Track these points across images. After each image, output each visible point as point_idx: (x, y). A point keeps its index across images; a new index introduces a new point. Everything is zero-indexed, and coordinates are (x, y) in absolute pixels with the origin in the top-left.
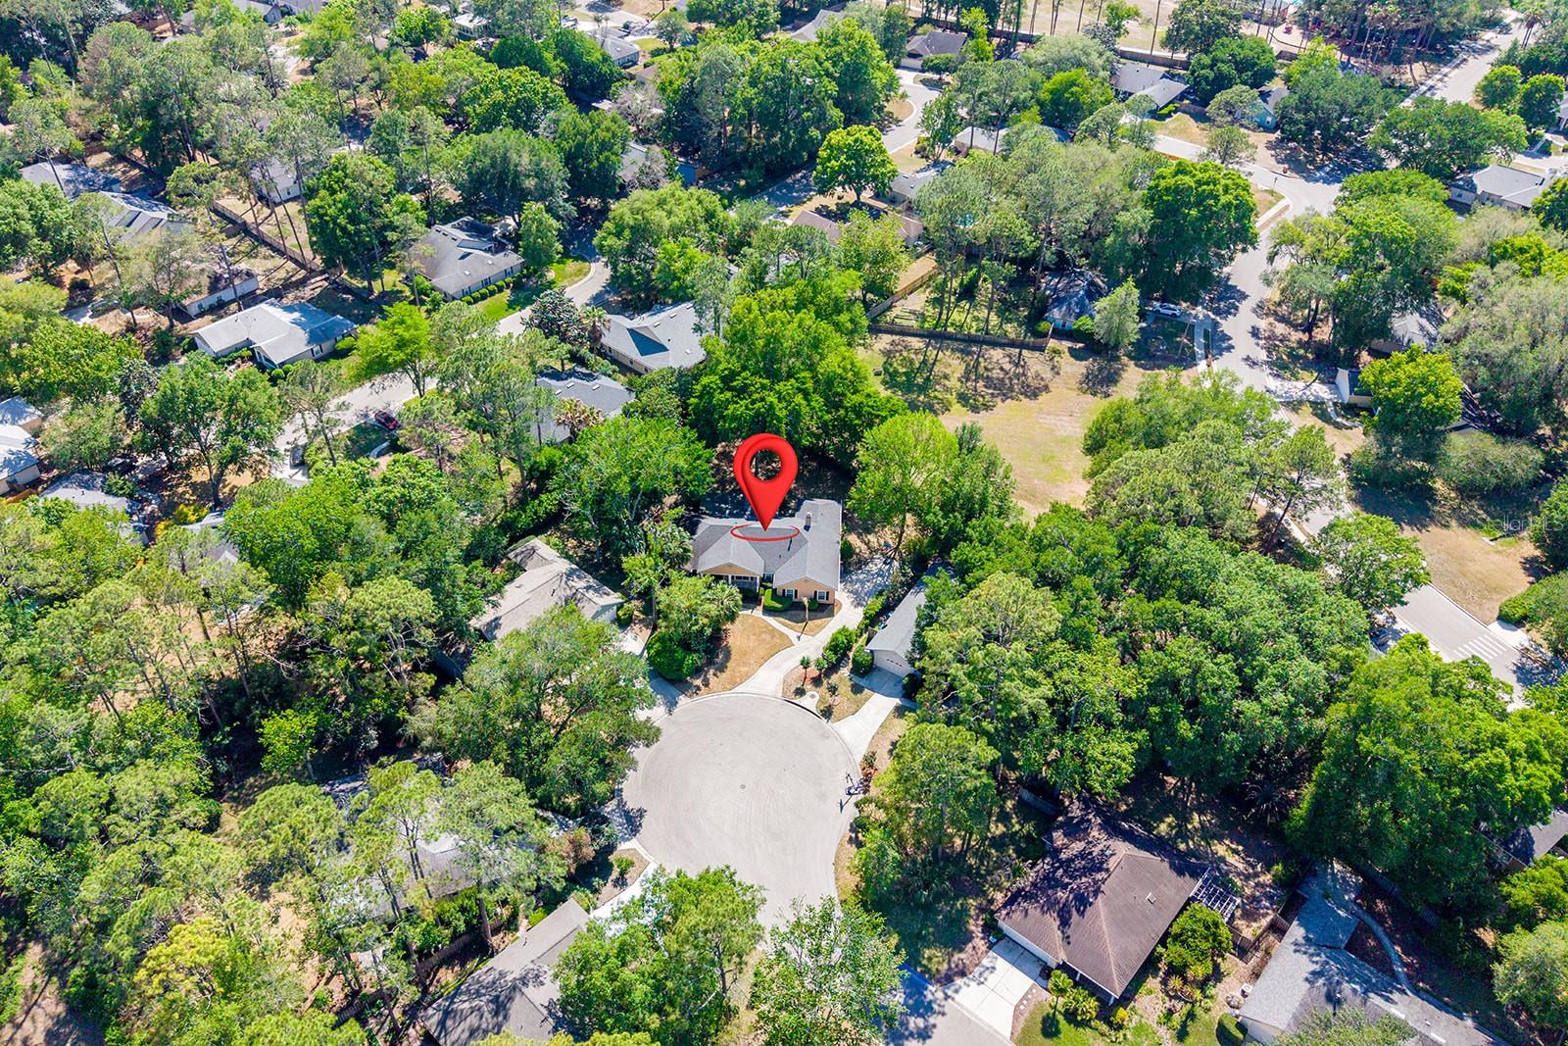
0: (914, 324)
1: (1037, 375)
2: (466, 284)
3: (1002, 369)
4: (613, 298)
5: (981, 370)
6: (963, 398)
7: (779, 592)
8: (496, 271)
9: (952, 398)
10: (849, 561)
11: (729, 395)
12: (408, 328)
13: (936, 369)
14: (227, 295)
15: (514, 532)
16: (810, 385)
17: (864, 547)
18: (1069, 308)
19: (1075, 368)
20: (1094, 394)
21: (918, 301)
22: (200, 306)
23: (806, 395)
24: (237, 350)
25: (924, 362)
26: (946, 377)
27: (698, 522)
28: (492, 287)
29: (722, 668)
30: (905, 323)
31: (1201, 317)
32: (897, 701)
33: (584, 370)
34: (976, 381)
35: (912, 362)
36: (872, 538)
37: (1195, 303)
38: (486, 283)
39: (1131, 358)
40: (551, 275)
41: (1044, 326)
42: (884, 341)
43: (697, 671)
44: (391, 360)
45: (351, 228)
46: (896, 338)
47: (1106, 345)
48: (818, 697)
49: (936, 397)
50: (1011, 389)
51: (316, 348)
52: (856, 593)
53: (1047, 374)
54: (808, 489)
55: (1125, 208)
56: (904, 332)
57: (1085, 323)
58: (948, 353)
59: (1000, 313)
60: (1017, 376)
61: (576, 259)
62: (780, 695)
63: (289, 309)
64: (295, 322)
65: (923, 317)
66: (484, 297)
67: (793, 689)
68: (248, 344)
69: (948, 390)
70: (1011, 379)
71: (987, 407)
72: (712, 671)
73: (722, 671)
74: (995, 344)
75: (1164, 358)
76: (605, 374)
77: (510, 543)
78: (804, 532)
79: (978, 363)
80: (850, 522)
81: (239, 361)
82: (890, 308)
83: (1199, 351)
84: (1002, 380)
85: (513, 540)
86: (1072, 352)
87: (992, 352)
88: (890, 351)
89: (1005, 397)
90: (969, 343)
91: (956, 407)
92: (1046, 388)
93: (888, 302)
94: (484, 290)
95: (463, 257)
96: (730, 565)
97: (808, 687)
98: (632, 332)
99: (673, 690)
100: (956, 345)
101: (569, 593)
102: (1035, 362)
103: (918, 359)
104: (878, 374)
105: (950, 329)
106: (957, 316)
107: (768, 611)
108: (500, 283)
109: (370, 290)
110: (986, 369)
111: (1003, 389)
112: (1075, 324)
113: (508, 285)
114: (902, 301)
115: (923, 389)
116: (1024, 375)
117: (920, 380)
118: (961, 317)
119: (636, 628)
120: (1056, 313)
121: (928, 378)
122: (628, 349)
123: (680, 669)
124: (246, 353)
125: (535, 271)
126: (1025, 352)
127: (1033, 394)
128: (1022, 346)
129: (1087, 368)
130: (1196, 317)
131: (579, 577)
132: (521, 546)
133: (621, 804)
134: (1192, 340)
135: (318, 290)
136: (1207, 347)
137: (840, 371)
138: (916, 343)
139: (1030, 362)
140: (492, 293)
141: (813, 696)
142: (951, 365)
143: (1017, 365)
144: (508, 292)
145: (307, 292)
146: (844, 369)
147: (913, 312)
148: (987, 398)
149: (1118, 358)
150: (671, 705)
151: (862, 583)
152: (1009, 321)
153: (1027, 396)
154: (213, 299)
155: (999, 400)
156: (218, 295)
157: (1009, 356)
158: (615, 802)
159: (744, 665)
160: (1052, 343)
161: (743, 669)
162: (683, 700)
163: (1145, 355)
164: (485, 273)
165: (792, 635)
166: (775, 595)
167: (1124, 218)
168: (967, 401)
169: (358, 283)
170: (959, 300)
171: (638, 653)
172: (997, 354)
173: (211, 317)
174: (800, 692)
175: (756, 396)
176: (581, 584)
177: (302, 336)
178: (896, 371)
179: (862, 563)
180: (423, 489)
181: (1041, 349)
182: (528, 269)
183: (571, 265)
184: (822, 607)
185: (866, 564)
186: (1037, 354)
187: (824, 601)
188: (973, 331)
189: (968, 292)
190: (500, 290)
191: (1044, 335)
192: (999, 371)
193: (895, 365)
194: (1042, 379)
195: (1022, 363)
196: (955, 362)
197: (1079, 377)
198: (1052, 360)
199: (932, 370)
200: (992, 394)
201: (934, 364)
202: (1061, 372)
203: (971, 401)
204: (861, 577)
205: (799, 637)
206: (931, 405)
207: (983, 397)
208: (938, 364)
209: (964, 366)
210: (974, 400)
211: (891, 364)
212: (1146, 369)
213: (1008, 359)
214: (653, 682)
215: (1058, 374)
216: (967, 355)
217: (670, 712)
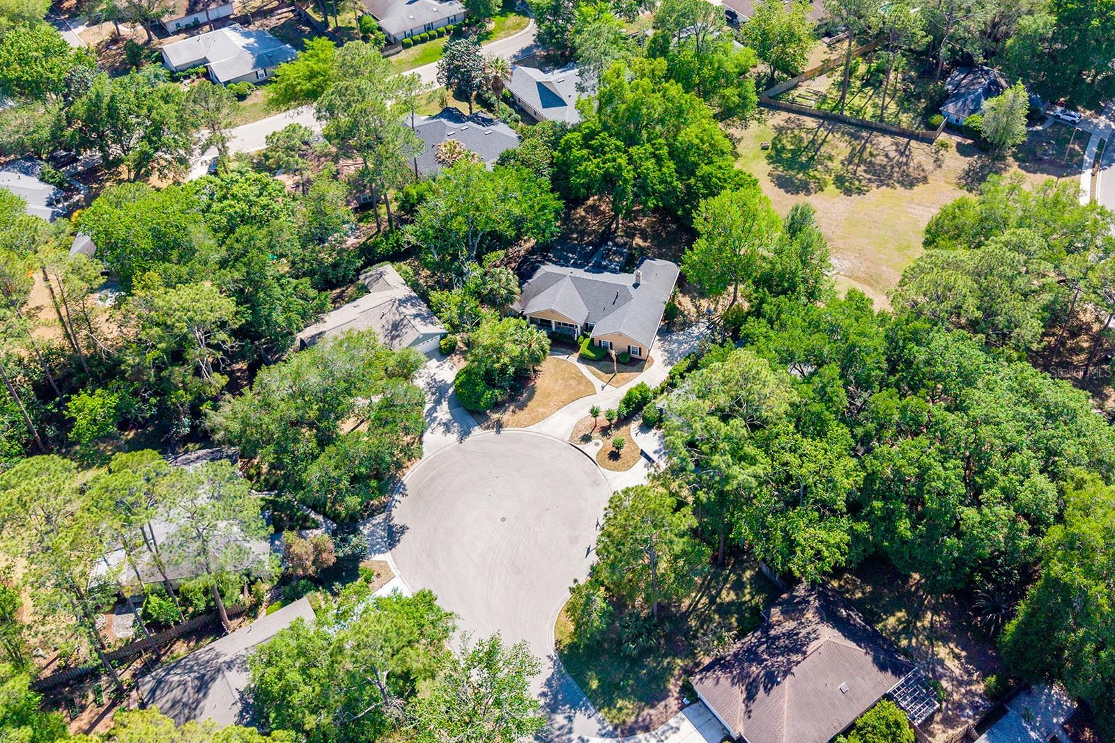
0: (813, 104)
1: (919, 166)
2: (409, 26)
3: (887, 156)
4: (540, 52)
5: (866, 155)
6: (840, 181)
7: (597, 343)
8: (438, 17)
9: (830, 179)
10: (672, 321)
11: (585, 152)
13: (823, 149)
14: (201, 17)
15: (370, 256)
16: (665, 151)
17: (693, 310)
18: (964, 103)
19: (958, 163)
20: (970, 190)
21: (824, 84)
22: (177, 25)
23: (659, 160)
24: (194, 67)
25: (813, 141)
26: (830, 158)
27: (538, 267)
28: (432, 32)
29: (522, 407)
30: (805, 102)
31: (1102, 126)
33: (490, 116)
34: (858, 165)
35: (801, 140)
36: (704, 303)
37: (1100, 111)
38: (429, 28)
39: (1017, 159)
40: (491, 26)
41: (937, 119)
42: (780, 118)
43: (497, 406)
46: (792, 116)
47: (992, 143)
48: (601, 446)
49: (814, 177)
50: (890, 177)
51: (261, 72)
52: (671, 352)
53: (929, 165)
54: (660, 249)
56: (802, 112)
57: (976, 121)
58: (838, 136)
59: (900, 104)
60: (899, 164)
61: (519, 14)
62: (567, 439)
63: (247, 34)
64: (247, 47)
65: (823, 98)
66: (424, 40)
67: (581, 434)
68: (204, 61)
69: (828, 170)
70: (892, 167)
71: (860, 191)
72: (512, 408)
73: (521, 409)
74: (885, 132)
75: (1051, 163)
76: (504, 122)
77: (364, 267)
78: (632, 290)
79: (864, 148)
80: (682, 282)
81: (194, 77)
82: (795, 87)
83: (1088, 159)
84: (884, 167)
85: (369, 263)
86: (962, 150)
87: (881, 139)
88: (783, 128)
89: (881, 183)
90: (859, 127)
91: (831, 188)
92: (925, 180)
93: (795, 80)
94: (425, 35)
95: (410, 3)
96: (553, 311)
97: (596, 435)
98: (540, 85)
99: (470, 420)
100: (847, 128)
101: (398, 318)
102: (920, 153)
103: (807, 138)
104: (765, 148)
105: (847, 113)
106: (857, 101)
107: (584, 359)
108: (441, 30)
109: (326, 24)
110: (871, 154)
111: (881, 176)
112: (966, 120)
113: (448, 32)
114: (809, 82)
115: (804, 167)
116: (906, 164)
117: (804, 159)
118: (863, 103)
119: (456, 358)
120: (951, 108)
121: (812, 158)
122: (532, 100)
123: (478, 402)
124: (201, 70)
125: (477, 22)
126: (913, 143)
127: (909, 182)
128: (911, 136)
129: (970, 165)
130: (1096, 126)
131: (412, 305)
132: (374, 270)
134: (1084, 149)
135: (283, 21)
136: (1097, 157)
137: (697, 141)
138: (810, 123)
139: (915, 153)
140: (432, 38)
141: (597, 444)
142: (838, 147)
143: (902, 154)
144: (448, 37)
145: (273, 21)
147: (816, 93)
148: (864, 182)
149: (1003, 158)
150: (465, 433)
151: (680, 343)
152: (906, 111)
153: (903, 185)
154: (190, 20)
155: (874, 185)
156: (195, 16)
157: (897, 144)
158: (383, 516)
159: (544, 405)
160: (943, 137)
161: (541, 410)
162: (477, 431)
163: (1031, 158)
164: (429, 18)
165: (598, 383)
166: (592, 346)
168: (843, 183)
169: (318, 18)
170: (864, 86)
171: (449, 382)
172: (885, 142)
173: (184, 35)
174: (587, 438)
175: (609, 156)
176: (410, 310)
177: (250, 59)
178: (783, 148)
179: (687, 324)
181: (930, 141)
182: (470, 19)
183: (512, 19)
184: (632, 361)
185: (690, 326)
186: (924, 145)
187: (637, 356)
188: (868, 118)
189: (873, 81)
190: (440, 35)
191: (934, 128)
192: (883, 158)
193: (784, 141)
194: (923, 170)
195: (907, 153)
196: (842, 145)
197: (960, 172)
198: (937, 152)
199: (818, 149)
200: (870, 179)
201: (821, 144)
202: (943, 166)
203: (847, 184)
204: (681, 338)
205: (603, 387)
206: (807, 184)
207: (860, 181)
208: (826, 145)
209: (849, 149)
210: (851, 183)
211: (780, 141)
212: (1028, 172)
213: (894, 147)
214: (455, 411)
215: (940, 166)
216: (855, 140)
217: (461, 440)
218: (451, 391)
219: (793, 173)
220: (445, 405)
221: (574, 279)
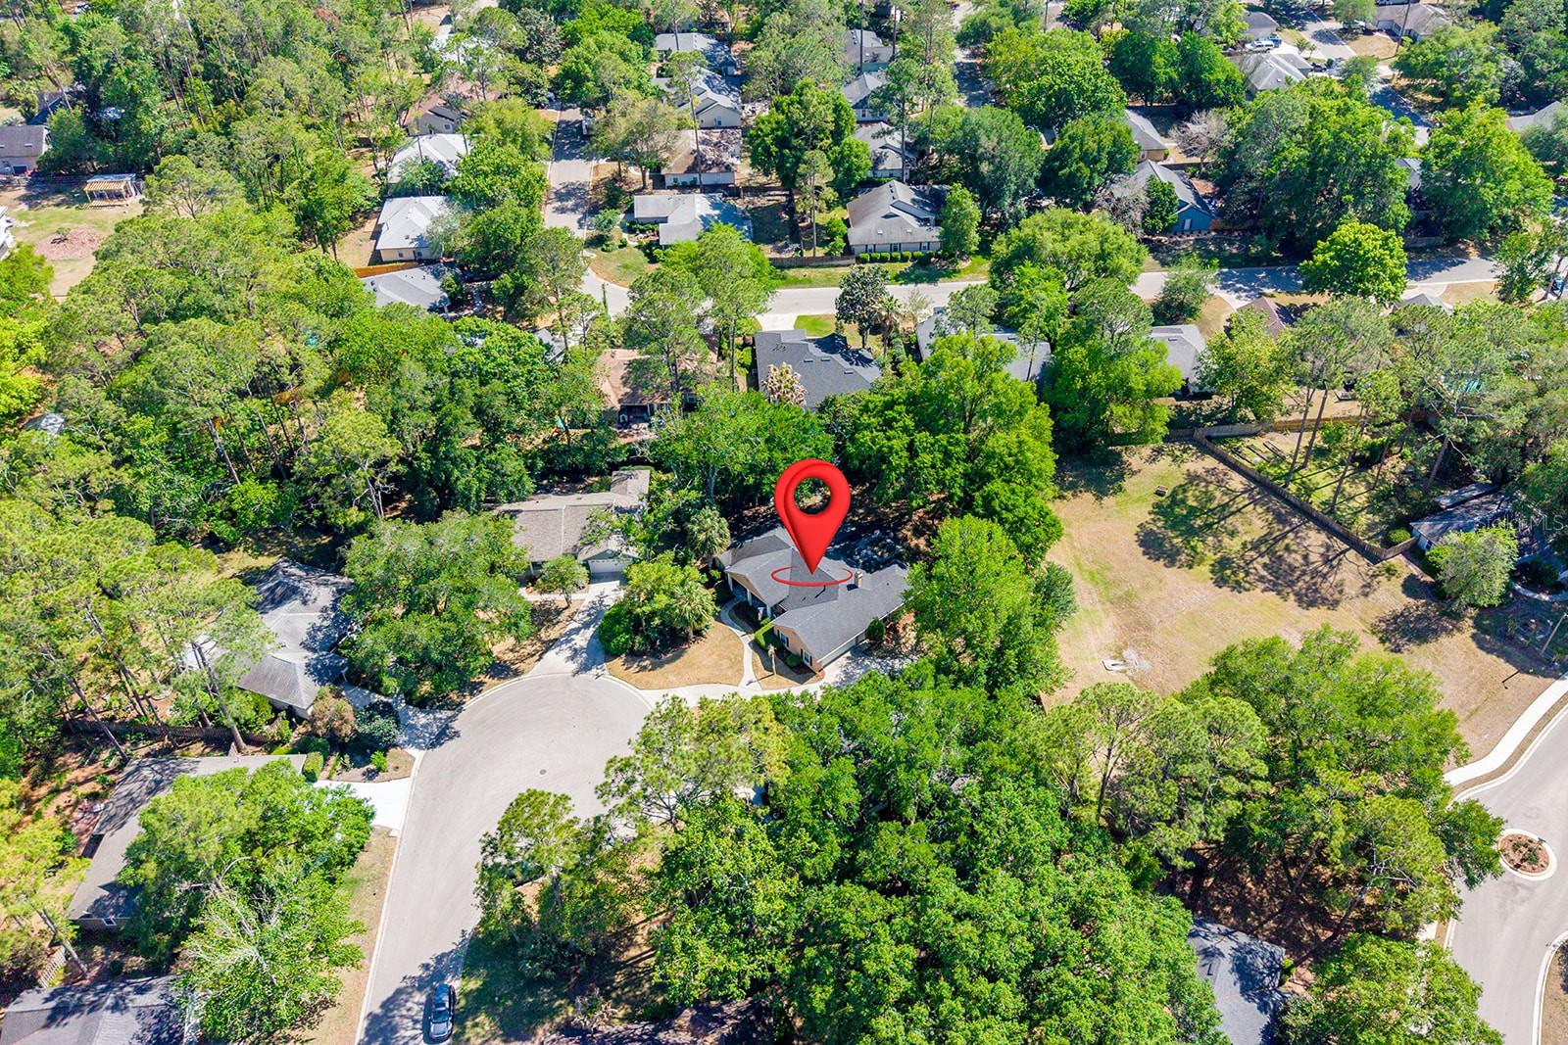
0: (1260, 463)
1: (1341, 584)
3: (1305, 557)
5: (1281, 545)
6: (1223, 564)
8: (910, 239)
9: (1212, 558)
13: (1230, 520)
14: (703, 179)
19: (1392, 601)
20: (1382, 641)
22: (675, 180)
25: (1225, 506)
26: (1233, 533)
30: (1251, 456)
34: (1261, 555)
35: (1211, 499)
38: (895, 248)
39: (1473, 625)
41: (1402, 537)
42: (1203, 465)
46: (1221, 466)
49: (1193, 548)
50: (1291, 584)
53: (1351, 589)
56: (1235, 467)
58: (1260, 510)
59: (1377, 499)
60: (1315, 573)
63: (716, 206)
65: (1279, 460)
69: (1218, 547)
70: (1304, 573)
74: (1323, 526)
79: (1284, 536)
81: (649, 233)
82: (1255, 435)
84: (1293, 569)
86: (1411, 587)
87: (1313, 534)
88: (1199, 477)
89: (1274, 587)
90: (1295, 509)
91: (1204, 570)
92: (1333, 605)
93: (1260, 427)
94: (887, 255)
95: (886, 217)
100: (1279, 506)
102: (1352, 568)
103: (1220, 498)
104: (1159, 493)
105: (1293, 488)
106: (1319, 478)
108: (908, 254)
110: (1287, 548)
111: (1280, 578)
114: (1275, 435)
116: (1324, 576)
117: (1198, 523)
118: (1325, 483)
120: (1426, 527)
121: (1209, 526)
125: (951, 256)
126: (1352, 554)
128: (1355, 544)
129: (1407, 608)
138: (1237, 482)
139: (1346, 567)
140: (893, 260)
142: (1254, 523)
143: (1327, 561)
147: (1275, 451)
148: (1251, 578)
149: (1457, 617)
152: (1375, 511)
153: (1300, 600)
155: (1262, 586)
156: (693, 175)
157: (1329, 548)
160: (1398, 561)
164: (897, 237)
168: (1223, 569)
170: (1345, 462)
172: (1316, 539)
178: (1183, 501)
181: (1374, 558)
182: (945, 250)
186: (1364, 562)
188: (1316, 502)
189: (1367, 459)
190: (904, 259)
191: (1389, 544)
192: (1299, 557)
193: (1189, 494)
194: (1341, 592)
195: (1335, 563)
196: (1259, 523)
197: (1387, 613)
198: (1374, 576)
199: (1225, 518)
200: (1262, 577)
201: (1233, 513)
202: (1371, 596)
203: (1228, 572)
206: (1178, 552)
207: (1247, 574)
208: (1238, 515)
209: (1265, 531)
210: (1234, 573)
211: (1185, 491)
213: (1322, 550)
215: (1366, 595)
216: (1279, 522)
219: (1171, 534)
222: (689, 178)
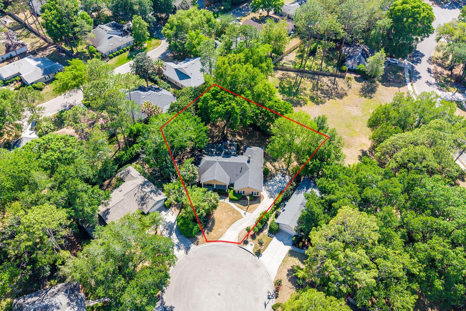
0: (291, 66)
1: (342, 88)
2: (110, 49)
3: (327, 86)
4: (170, 55)
5: (319, 86)
6: (312, 99)
7: (237, 192)
8: (123, 44)
9: (308, 98)
10: (267, 175)
11: (215, 102)
12: (77, 70)
13: (301, 85)
14: (13, 53)
15: (121, 163)
17: (273, 168)
18: (355, 60)
20: (366, 97)
21: (292, 57)
22: (3, 58)
23: (249, 102)
24: (14, 77)
25: (296, 82)
26: (305, 89)
27: (201, 159)
28: (121, 50)
29: (211, 230)
30: (288, 66)
31: (406, 64)
32: (289, 248)
33: (156, 86)
34: (317, 91)
35: (291, 83)
36: (276, 164)
37: (403, 58)
38: (119, 49)
39: (380, 81)
40: (145, 45)
41: (345, 68)
42: (279, 74)
43: (200, 232)
44: (70, 85)
45: (58, 26)
46: (284, 72)
47: (370, 76)
48: (254, 246)
49: (301, 98)
50: (332, 94)
51: (47, 77)
52: (269, 191)
53: (346, 88)
54: (248, 140)
55: (380, 19)
56: (287, 70)
57: (361, 67)
58: (306, 79)
59: (326, 62)
60: (333, 88)
61: (156, 38)
62: (237, 244)
63: (37, 60)
64: (38, 66)
65: (295, 63)
66: (118, 55)
67: (243, 241)
68: (19, 74)
69: (306, 95)
70: (331, 90)
71: (322, 103)
72: (206, 231)
73: (211, 231)
74: (324, 75)
75: (394, 82)
76: (164, 88)
77: (118, 169)
78: (247, 164)
79: (318, 83)
80: (266, 157)
81: (15, 82)
82: (281, 59)
83: (408, 79)
84: (328, 90)
85: (120, 166)
86: (357, 79)
87: (323, 78)
88: (282, 78)
89: (330, 98)
90: (314, 74)
91: (309, 102)
92: (346, 94)
93: (281, 57)
94: (118, 52)
95: (109, 38)
96: (215, 180)
97: (249, 240)
98: (176, 70)
99: (188, 241)
100: (309, 75)
101: (142, 194)
102: (341, 83)
103: (293, 82)
104: (277, 88)
105: (306, 69)
106: (309, 63)
107: (232, 200)
108: (125, 49)
109: (72, 52)
110: (321, 85)
111: (328, 94)
112: (356, 67)
113: (128, 49)
114: (286, 56)
115: (295, 94)
116: (337, 88)
117: (294, 91)
118: (312, 64)
119: (173, 209)
120: (349, 63)
121: (297, 90)
122: (174, 77)
123: (191, 233)
124: (18, 78)
125: (139, 44)
126: (337, 79)
127: (341, 96)
128: (336, 76)
129: (362, 86)
130: (404, 64)
131: (148, 186)
132: (123, 170)
133: (163, 303)
134: (404, 74)
135: (52, 51)
136: (410, 77)
137: (263, 91)
138: (293, 74)
139: (339, 83)
140: (121, 53)
141: (251, 245)
142: (307, 84)
143: (334, 84)
144: (128, 52)
145: (47, 52)
146: (265, 89)
147: (291, 61)
148: (322, 98)
149: (374, 82)
150: (188, 249)
151: (273, 186)
152: (330, 65)
153: (338, 98)
155: (327, 99)
156: (10, 53)
157: (330, 80)
158: (160, 302)
159: (221, 227)
160: (348, 75)
161: (220, 230)
162: (193, 246)
163: (386, 81)
164: (118, 45)
165: (242, 212)
166: (235, 193)
167: (379, 22)
168: (314, 100)
169: (68, 49)
170: (309, 56)
171: (173, 222)
172: (325, 79)
174: (246, 243)
175: (227, 103)
176: (147, 190)
177: (40, 71)
178: (284, 87)
179: (273, 176)
180: (69, 153)
181: (343, 77)
182: (136, 43)
183: (154, 41)
184: (255, 198)
185: (274, 177)
186: (342, 79)
187: (256, 195)
188: (315, 70)
189: (313, 53)
190: (125, 51)
191: (344, 72)
192: (326, 87)
193: (284, 84)
194: (344, 90)
195: (336, 83)
196: (308, 83)
197: (359, 90)
198: (348, 82)
199: (299, 86)
200: (324, 96)
201: (300, 83)
202: (352, 87)
203: (315, 100)
204: (272, 183)
205: (245, 214)
206: (299, 102)
207: (320, 98)
208: (301, 83)
209: (312, 84)
210: (317, 99)
211: (282, 84)
212: (386, 86)
213: (330, 82)
214: (180, 237)
215: (350, 88)
216: (313, 80)
217: (187, 253)
218: (175, 227)
219: (292, 97)
220: (174, 235)
221: (221, 163)
222: (8, 55)
